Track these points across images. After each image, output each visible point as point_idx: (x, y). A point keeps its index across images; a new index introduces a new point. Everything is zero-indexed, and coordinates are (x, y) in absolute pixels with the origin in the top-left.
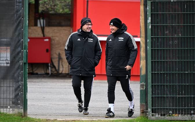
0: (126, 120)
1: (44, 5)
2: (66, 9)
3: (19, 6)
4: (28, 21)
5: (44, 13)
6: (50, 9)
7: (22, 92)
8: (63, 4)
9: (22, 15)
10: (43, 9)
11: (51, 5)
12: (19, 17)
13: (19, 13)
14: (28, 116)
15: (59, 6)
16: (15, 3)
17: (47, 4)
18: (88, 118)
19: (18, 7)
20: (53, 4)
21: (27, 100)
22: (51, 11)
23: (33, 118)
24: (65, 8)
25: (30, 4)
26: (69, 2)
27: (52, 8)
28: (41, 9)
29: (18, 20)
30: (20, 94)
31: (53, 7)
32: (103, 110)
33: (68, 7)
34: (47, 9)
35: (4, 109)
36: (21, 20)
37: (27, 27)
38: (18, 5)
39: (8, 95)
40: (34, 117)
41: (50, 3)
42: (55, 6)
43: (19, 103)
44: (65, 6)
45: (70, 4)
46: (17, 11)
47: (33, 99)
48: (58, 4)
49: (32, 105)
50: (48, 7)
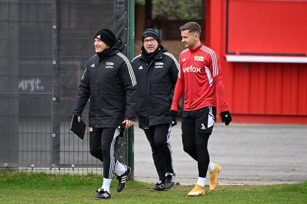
0: (288, 185)
1: (159, 7)
2: (194, 13)
3: (120, 8)
4: (134, 32)
5: (160, 19)
6: (169, 13)
7: (126, 142)
8: (190, 5)
9: (125, 22)
10: (158, 13)
11: (171, 7)
12: (121, 26)
13: (120, 19)
14: (135, 179)
15: (183, 8)
16: (115, 4)
17: (164, 6)
18: (228, 182)
19: (118, 10)
20: (174, 6)
21: (133, 154)
22: (171, 16)
23: (142, 183)
24: (192, 11)
25: (137, 6)
26: (199, 3)
27: (172, 12)
28: (154, 13)
29: (118, 30)
30: (122, 145)
31: (173, 10)
32: (252, 169)
33: (197, 9)
34: (165, 13)
35: (98, 169)
36: (123, 30)
37: (133, 42)
38: (118, 8)
40: (144, 181)
41: (170, 4)
42: (177, 8)
43: (121, 159)
44: (192, 8)
45: (200, 5)
46: (118, 17)
47: (143, 153)
48: (181, 6)
49: (142, 162)
50: (166, 10)
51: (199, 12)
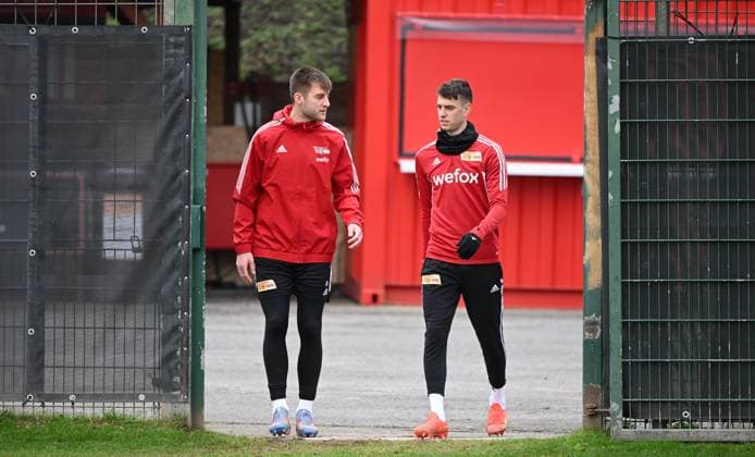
0: (536, 441)
1: (256, 54)
2: (330, 66)
3: (175, 56)
4: (205, 108)
5: (255, 80)
6: (277, 68)
7: (188, 347)
8: (321, 51)
9: (185, 87)
10: (254, 68)
11: (280, 54)
12: (177, 94)
13: (176, 81)
14: (207, 427)
15: (305, 57)
16: (164, 47)
17: (266, 52)
18: (406, 433)
19: (172, 59)
20: (287, 52)
21: (202, 373)
22: (280, 73)
23: (222, 435)
24: (326, 63)
25: (210, 50)
26: (340, 45)
27: (282, 65)
28: (245, 68)
29: (172, 103)
30: (179, 353)
31: (286, 61)
32: (457, 407)
33: (337, 60)
34: (268, 67)
35: (126, 404)
36: (181, 105)
37: (204, 129)
38: (171, 56)
39: (139, 356)
40: (225, 430)
41: (277, 47)
42: (292, 56)
43: (176, 383)
44: (324, 55)
45: (344, 50)
46: (171, 75)
47: (222, 371)
48: (302, 52)
49: (218, 390)
50: (269, 60)
51: (341, 65)
